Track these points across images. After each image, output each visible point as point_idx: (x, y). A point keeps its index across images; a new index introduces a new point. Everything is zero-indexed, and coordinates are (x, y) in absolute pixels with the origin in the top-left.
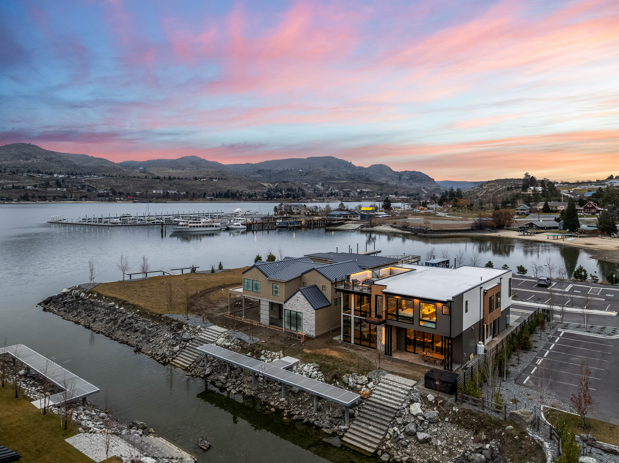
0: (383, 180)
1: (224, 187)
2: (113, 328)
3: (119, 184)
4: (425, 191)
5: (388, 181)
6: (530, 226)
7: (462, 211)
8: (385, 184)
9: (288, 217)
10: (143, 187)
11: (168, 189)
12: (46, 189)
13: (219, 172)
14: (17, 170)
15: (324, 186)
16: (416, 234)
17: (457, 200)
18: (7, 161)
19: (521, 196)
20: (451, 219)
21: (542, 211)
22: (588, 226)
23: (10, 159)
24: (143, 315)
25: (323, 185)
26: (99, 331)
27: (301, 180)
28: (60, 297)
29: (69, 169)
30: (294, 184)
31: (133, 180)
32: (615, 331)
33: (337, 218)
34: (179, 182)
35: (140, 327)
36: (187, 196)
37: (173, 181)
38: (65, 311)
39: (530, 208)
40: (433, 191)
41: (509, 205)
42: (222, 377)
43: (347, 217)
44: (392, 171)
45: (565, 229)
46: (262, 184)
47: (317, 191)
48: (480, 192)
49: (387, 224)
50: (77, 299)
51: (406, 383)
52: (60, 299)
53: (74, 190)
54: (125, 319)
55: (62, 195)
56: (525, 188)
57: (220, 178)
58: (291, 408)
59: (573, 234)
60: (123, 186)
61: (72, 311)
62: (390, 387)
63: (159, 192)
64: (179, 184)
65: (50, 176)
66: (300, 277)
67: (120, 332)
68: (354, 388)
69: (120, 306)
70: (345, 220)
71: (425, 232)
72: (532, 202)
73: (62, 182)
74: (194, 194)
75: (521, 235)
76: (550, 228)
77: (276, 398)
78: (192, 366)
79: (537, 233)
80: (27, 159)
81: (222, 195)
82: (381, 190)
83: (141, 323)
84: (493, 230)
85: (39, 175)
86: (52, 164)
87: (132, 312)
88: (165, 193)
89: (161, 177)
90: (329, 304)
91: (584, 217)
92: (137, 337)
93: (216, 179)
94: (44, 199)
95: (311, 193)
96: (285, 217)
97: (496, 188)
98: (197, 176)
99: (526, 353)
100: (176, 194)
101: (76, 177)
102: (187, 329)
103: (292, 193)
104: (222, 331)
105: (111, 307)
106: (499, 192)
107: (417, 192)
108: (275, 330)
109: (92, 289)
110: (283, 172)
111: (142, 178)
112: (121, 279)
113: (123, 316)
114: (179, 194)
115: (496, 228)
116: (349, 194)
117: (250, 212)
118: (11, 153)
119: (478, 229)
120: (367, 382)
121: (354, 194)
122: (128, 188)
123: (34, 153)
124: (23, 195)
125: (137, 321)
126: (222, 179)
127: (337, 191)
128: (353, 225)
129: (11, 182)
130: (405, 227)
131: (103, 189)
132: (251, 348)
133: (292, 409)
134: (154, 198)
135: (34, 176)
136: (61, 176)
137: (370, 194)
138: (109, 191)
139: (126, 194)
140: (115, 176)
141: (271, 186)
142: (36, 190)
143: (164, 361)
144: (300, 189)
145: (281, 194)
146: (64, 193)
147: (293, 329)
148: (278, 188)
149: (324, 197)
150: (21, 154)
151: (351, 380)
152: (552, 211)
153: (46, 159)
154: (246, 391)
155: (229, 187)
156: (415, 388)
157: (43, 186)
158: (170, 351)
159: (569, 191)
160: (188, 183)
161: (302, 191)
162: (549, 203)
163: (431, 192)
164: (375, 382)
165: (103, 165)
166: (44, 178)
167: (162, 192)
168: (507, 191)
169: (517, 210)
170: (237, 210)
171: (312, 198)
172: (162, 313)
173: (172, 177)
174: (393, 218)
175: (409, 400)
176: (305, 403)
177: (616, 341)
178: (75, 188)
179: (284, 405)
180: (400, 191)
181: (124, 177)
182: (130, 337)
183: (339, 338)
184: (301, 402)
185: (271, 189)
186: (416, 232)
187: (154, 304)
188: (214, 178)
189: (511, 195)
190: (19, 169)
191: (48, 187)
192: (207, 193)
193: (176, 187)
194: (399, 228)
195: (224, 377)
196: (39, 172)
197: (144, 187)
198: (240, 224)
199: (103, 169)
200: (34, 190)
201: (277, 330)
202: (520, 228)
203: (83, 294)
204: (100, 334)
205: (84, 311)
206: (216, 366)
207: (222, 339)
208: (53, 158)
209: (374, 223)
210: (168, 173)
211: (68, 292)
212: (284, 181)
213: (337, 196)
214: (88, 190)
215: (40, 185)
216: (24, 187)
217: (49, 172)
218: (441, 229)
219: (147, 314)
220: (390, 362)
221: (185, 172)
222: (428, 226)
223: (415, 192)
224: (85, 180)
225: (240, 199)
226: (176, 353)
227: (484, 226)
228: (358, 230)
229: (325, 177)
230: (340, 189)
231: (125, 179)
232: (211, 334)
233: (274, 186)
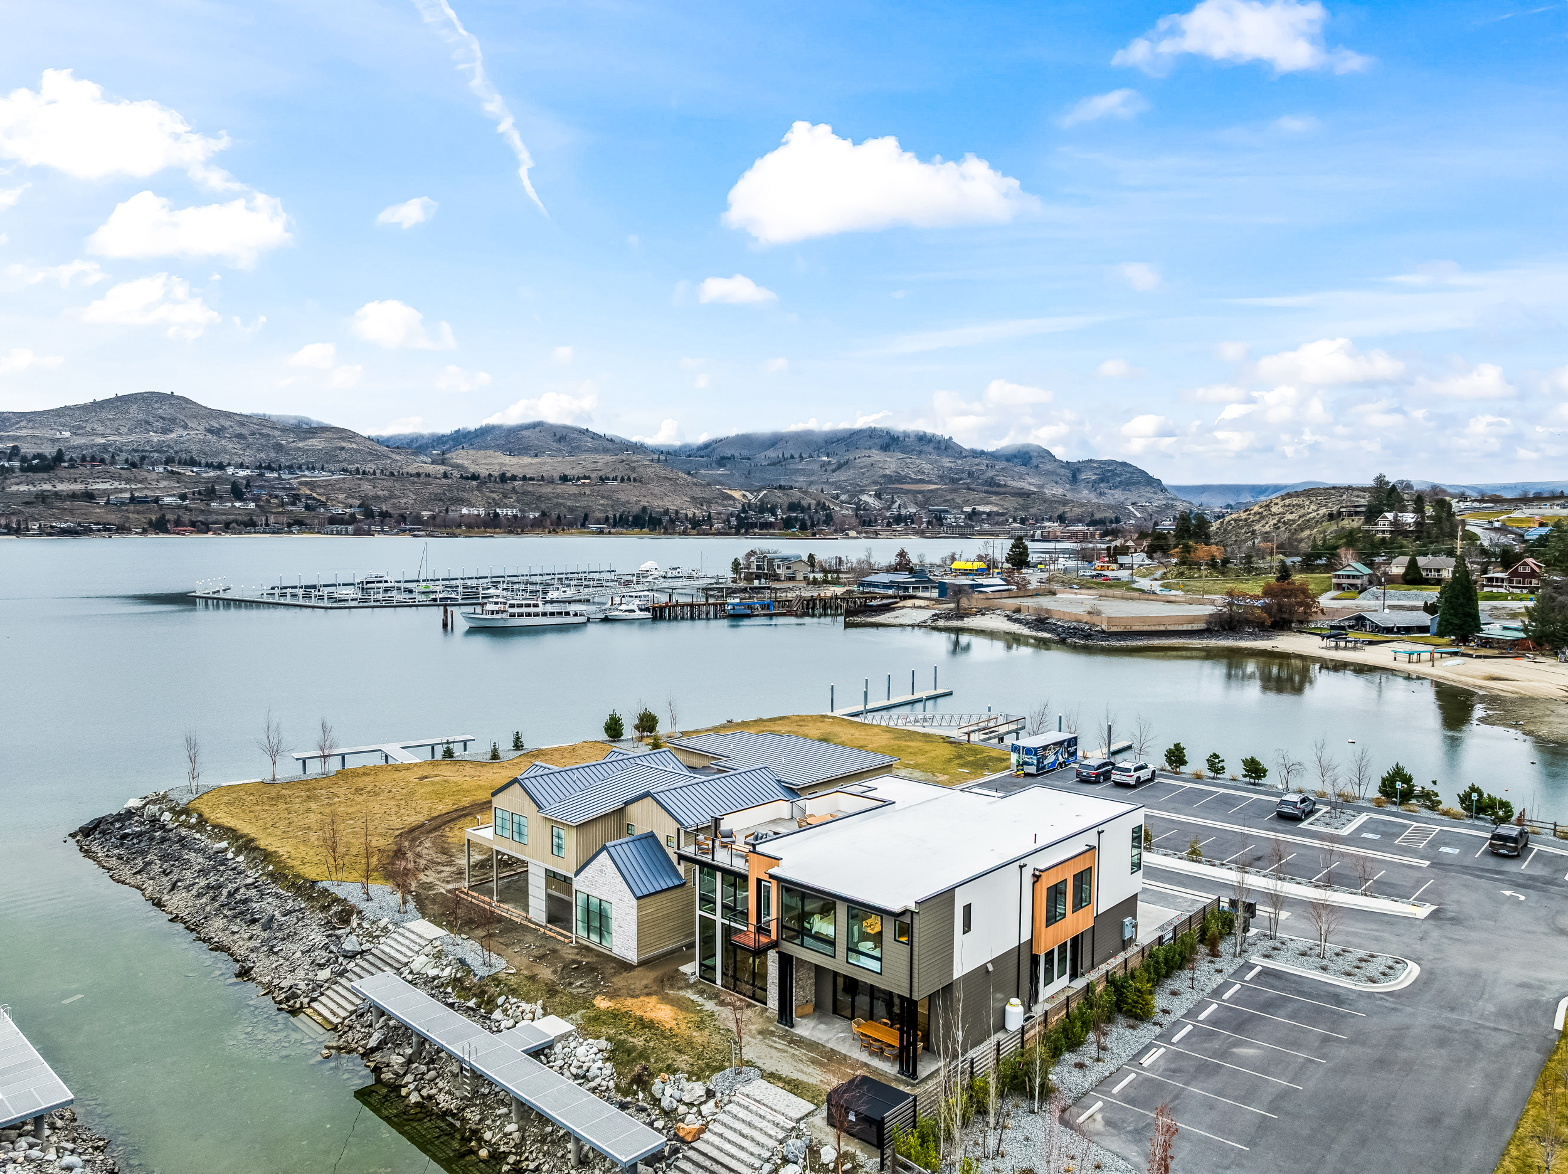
0: (1030, 484)
1: (634, 498)
2: (208, 909)
3: (380, 493)
4: (1136, 513)
5: (1042, 486)
6: (1357, 624)
7: (1200, 577)
8: (1034, 493)
9: (763, 588)
10: (438, 498)
11: (497, 505)
12: (208, 505)
13: (623, 461)
14: (143, 458)
15: (880, 499)
16: (1063, 641)
17: (1191, 547)
18: (120, 435)
19: (1360, 535)
20: (1163, 599)
21: (1400, 580)
22: (1505, 628)
23: (126, 430)
24: (280, 880)
25: (878, 496)
26: (177, 916)
27: (824, 483)
28: (118, 820)
29: (262, 455)
30: (806, 493)
31: (414, 483)
32: (1391, 968)
33: (882, 591)
34: (525, 487)
35: (262, 912)
36: (542, 521)
37: (509, 486)
38: (120, 857)
39: (1370, 572)
40: (1158, 512)
41: (1319, 562)
42: (396, 1060)
43: (906, 589)
44: (1056, 460)
45: (1441, 634)
46: (729, 492)
47: (865, 509)
48: (1263, 522)
49: (998, 612)
50: (152, 828)
51: (786, 1111)
52: (117, 825)
53: (274, 508)
54: (237, 890)
55: (246, 519)
56: (1372, 514)
57: (626, 478)
58: (524, 1152)
59: (1462, 649)
60: (391, 497)
61: (135, 858)
62: (749, 1117)
63: (476, 512)
64: (525, 493)
65: (219, 473)
66: (620, 812)
67: (219, 923)
68: (672, 1111)
69: (237, 853)
70: (900, 597)
71: (1088, 636)
72: (1378, 555)
73: (246, 488)
74: (559, 517)
75: (1330, 648)
76: (1408, 630)
77: (498, 1123)
78: (346, 1021)
79: (1371, 643)
80: (165, 431)
81: (628, 520)
82: (1024, 508)
83: (270, 900)
84: (1262, 633)
85: (192, 471)
86: (223, 442)
87: (257, 871)
88: (489, 514)
89: (482, 476)
90: (677, 882)
91: (1506, 599)
92: (250, 938)
93: (615, 479)
94: (203, 527)
95: (844, 516)
96: (756, 588)
97: (1302, 511)
98: (569, 472)
99: (1133, 1027)
100: (515, 516)
101: (279, 474)
102: (359, 924)
103: (801, 516)
104: (431, 938)
105: (218, 852)
106: (1307, 525)
107: (1114, 515)
108: (555, 938)
109: (191, 801)
110: (780, 462)
111: (436, 478)
112: (268, 778)
113: (235, 878)
114: (524, 518)
115: (1270, 627)
116: (944, 518)
117: (678, 570)
118: (128, 416)
119: (1224, 629)
120: (703, 1099)
121: (956, 518)
122: (403, 501)
123: (181, 417)
124: (154, 518)
125: (262, 895)
126: (629, 479)
127: (915, 510)
128: (914, 612)
129: (128, 486)
130: (1040, 622)
131: (342, 503)
132: (480, 986)
133: (527, 1155)
134: (464, 528)
135: (179, 473)
136: (242, 473)
137: (996, 518)
138: (357, 510)
139: (396, 516)
140: (371, 471)
141: (750, 496)
142: (186, 508)
143: (289, 1006)
144: (821, 506)
145: (772, 519)
146: (250, 513)
147: (595, 938)
148: (767, 503)
149: (879, 528)
150: (152, 419)
151: (669, 1091)
152: (1426, 582)
153: (210, 431)
154: (441, 1097)
155: (646, 499)
156: (802, 1126)
157: (201, 497)
158: (310, 980)
159: (1490, 522)
160: (547, 490)
161: (826, 510)
162: (1422, 561)
163: (1151, 515)
164: (720, 1101)
165: (344, 444)
166: (204, 478)
167: (482, 512)
168: (1329, 521)
169: (1338, 576)
170: (646, 564)
171: (849, 530)
172: (318, 878)
173: (509, 475)
174: (1021, 593)
175: (780, 1156)
176: (559, 1141)
177: (1382, 999)
178: (276, 501)
179: (512, 1144)
180: (1073, 512)
181: (392, 474)
182: (236, 936)
183: (690, 969)
184: (549, 1139)
185: (749, 505)
186: (1063, 635)
187: (312, 853)
188: (611, 478)
189: (1336, 531)
190: (148, 454)
191: (212, 500)
192: (591, 515)
193: (517, 501)
194: (1026, 624)
195: (401, 1060)
196: (193, 463)
197: (441, 500)
198: (635, 607)
199: (344, 455)
200: (179, 507)
201: (559, 937)
202: (1332, 627)
203: (167, 816)
204: (178, 924)
205: (160, 860)
206: (395, 1027)
207: (423, 958)
208: (226, 428)
209: (965, 609)
210: (499, 464)
211: (138, 809)
212: (780, 486)
213: (912, 523)
214: (308, 507)
215: (194, 493)
216: (156, 500)
217: (216, 461)
218: (1128, 629)
219: (287, 877)
220: (781, 1044)
221: (540, 463)
222: (1095, 619)
223: (1110, 514)
224: (301, 483)
225: (670, 531)
226: (321, 987)
227: (1238, 621)
228: (926, 627)
229: (885, 476)
230: (922, 506)
231: (394, 481)
232: (407, 942)
233: (756, 497)
